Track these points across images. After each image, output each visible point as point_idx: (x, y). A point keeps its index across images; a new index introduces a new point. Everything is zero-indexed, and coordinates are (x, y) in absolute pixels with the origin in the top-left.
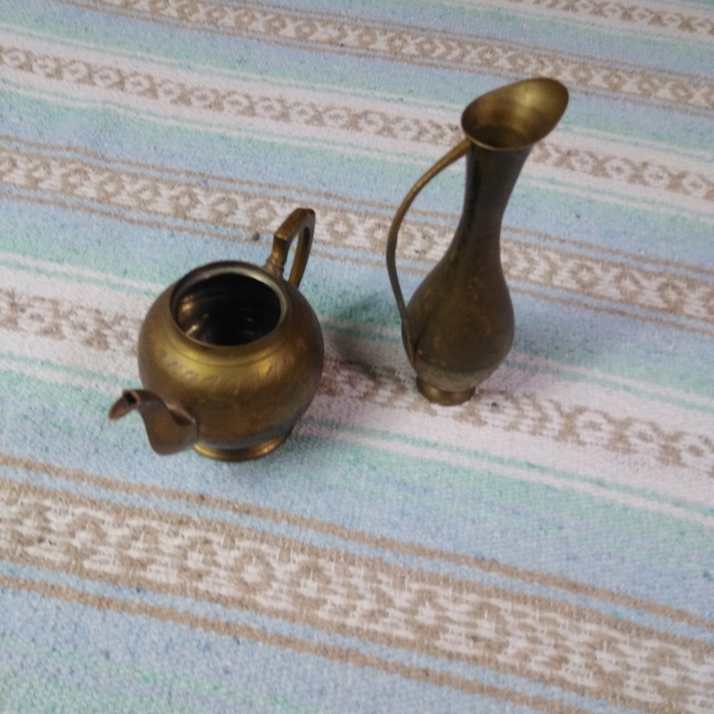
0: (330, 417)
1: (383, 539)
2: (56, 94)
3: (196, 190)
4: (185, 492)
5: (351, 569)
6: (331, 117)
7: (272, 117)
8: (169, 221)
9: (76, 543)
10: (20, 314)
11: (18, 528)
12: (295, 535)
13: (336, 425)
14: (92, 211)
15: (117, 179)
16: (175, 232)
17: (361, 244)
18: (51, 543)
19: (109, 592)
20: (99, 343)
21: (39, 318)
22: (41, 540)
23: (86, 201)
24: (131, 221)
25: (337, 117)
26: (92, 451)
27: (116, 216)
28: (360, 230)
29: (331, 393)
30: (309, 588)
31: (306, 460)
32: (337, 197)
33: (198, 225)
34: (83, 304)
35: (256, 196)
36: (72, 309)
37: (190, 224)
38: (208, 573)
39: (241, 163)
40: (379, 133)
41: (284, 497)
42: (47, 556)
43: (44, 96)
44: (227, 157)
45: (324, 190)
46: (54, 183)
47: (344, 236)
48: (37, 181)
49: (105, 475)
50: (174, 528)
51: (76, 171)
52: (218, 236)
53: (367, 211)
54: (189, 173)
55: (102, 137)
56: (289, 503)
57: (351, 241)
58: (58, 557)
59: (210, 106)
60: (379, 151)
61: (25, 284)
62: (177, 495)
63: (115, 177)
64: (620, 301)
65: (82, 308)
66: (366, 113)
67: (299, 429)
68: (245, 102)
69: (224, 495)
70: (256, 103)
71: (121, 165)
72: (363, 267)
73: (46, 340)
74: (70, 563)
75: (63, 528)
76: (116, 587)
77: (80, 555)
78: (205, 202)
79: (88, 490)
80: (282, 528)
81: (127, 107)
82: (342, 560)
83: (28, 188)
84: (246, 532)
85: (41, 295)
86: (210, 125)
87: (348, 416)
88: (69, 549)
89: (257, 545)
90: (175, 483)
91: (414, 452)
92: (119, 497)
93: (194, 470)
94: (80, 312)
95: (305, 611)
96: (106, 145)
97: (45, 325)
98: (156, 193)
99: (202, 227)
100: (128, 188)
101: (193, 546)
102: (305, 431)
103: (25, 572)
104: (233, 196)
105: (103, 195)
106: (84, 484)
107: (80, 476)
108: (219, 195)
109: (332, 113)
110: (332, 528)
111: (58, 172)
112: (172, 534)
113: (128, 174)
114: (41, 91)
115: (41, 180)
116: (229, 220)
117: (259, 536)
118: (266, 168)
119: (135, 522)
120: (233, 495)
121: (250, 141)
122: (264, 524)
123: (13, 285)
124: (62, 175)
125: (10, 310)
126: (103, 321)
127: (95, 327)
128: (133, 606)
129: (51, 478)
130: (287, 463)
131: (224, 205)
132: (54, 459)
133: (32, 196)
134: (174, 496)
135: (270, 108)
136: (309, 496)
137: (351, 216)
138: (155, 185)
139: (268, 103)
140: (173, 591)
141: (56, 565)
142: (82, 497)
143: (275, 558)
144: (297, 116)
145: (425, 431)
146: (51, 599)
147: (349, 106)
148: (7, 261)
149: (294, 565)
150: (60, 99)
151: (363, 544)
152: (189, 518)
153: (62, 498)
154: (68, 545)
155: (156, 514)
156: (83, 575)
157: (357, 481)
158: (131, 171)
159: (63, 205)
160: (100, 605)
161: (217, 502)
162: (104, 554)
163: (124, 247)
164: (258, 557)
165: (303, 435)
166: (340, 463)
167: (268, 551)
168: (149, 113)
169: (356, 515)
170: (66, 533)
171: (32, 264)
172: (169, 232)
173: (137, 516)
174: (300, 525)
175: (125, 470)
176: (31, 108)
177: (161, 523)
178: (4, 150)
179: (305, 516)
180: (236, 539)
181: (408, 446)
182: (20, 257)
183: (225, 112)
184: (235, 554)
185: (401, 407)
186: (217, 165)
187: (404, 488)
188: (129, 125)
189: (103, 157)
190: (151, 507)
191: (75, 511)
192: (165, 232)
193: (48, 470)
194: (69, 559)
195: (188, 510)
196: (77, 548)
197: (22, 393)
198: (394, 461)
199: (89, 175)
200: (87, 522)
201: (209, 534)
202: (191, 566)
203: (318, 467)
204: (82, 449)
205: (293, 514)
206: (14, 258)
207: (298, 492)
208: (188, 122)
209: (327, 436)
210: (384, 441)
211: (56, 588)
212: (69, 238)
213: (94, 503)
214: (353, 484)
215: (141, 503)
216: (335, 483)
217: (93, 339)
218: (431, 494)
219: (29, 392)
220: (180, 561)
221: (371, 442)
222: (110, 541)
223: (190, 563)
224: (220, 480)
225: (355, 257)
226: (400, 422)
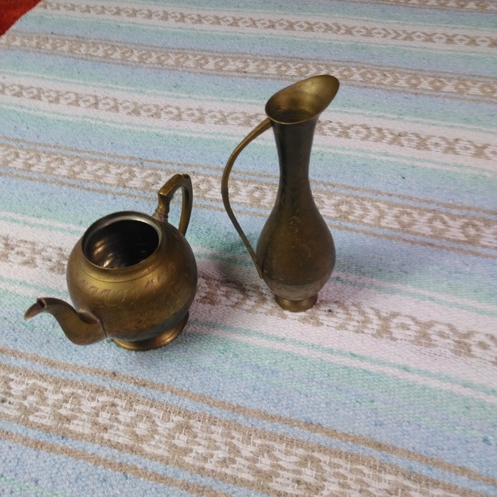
0: (210, 319)
1: (238, 407)
2: (54, 113)
3: (134, 169)
4: (103, 371)
5: (213, 427)
6: (232, 119)
7: (193, 121)
8: (113, 189)
9: (26, 403)
10: (10, 251)
12: (175, 402)
13: (213, 325)
14: (63, 184)
16: (117, 196)
17: (243, 201)
18: (10, 403)
19: (43, 438)
20: (59, 269)
21: (22, 254)
22: (3, 401)
23: (60, 178)
24: (88, 189)
25: (237, 118)
26: (45, 341)
27: (78, 187)
28: (244, 192)
29: (213, 303)
30: (181, 440)
31: (189, 349)
33: (133, 191)
34: (51, 244)
35: (174, 172)
36: (44, 248)
37: (127, 190)
38: (112, 427)
39: (168, 151)
41: (170, 375)
42: (6, 411)
43: (46, 114)
44: (159, 147)
46: (40, 167)
48: (30, 166)
49: (52, 358)
50: (93, 395)
51: (57, 159)
52: (145, 198)
53: (250, 178)
54: (132, 158)
55: (78, 138)
56: (173, 380)
57: (236, 199)
58: (13, 412)
59: (152, 116)
60: (263, 139)
61: (15, 232)
62: (97, 372)
63: (82, 162)
64: (431, 236)
65: (50, 247)
66: (256, 115)
67: (188, 328)
68: (176, 112)
69: (129, 373)
70: (183, 112)
71: (87, 154)
72: (243, 216)
73: (25, 268)
74: (20, 417)
75: (19, 393)
76: (48, 434)
77: (27, 411)
78: (139, 177)
79: (39, 368)
80: (167, 397)
82: (207, 421)
83: (24, 170)
84: (141, 399)
85: (25, 239)
86: (151, 127)
87: (223, 319)
88: (21, 407)
89: (148, 408)
90: (97, 364)
91: (268, 344)
92: (59, 373)
93: (112, 356)
94: (49, 250)
95: (176, 457)
96: (80, 142)
97: (25, 258)
98: (108, 171)
99: (135, 192)
100: (89, 168)
101: (103, 408)
102: (192, 329)
104: (159, 172)
105: (72, 173)
106: (37, 364)
107: (35, 359)
108: (149, 172)
109: (233, 116)
110: (202, 398)
111: (44, 160)
112: (91, 399)
113: (91, 160)
114: (44, 111)
115: (33, 165)
116: (154, 187)
117: (150, 402)
118: (184, 154)
119: (67, 390)
120: (135, 373)
121: (176, 137)
122: (155, 394)
123: (8, 232)
124: (47, 162)
125: (4, 248)
126: (63, 255)
127: (57, 259)
128: (58, 448)
129: (16, 359)
130: (175, 352)
131: (152, 178)
132: (20, 347)
133: (26, 175)
134: (95, 373)
135: (193, 115)
136: (189, 375)
137: (238, 182)
138: (107, 166)
139: (191, 112)
140: (86, 439)
141: (12, 418)
142: (35, 372)
143: (159, 418)
144: (209, 119)
145: (277, 330)
146: (6, 441)
147: (245, 111)
148: (5, 217)
149: (173, 424)
150: (55, 115)
151: (223, 410)
152: (104, 388)
153: (22, 373)
154: (21, 405)
155: (82, 385)
156: (28, 426)
157: (224, 365)
158: (93, 158)
159: (45, 181)
160: (36, 447)
161: (124, 377)
162: (43, 412)
163: (81, 206)
164: (147, 417)
165: (190, 332)
166: (213, 352)
167: (155, 413)
168: (112, 122)
169: (220, 389)
170: (21, 396)
171: (21, 218)
172: (113, 196)
173: (69, 386)
174: (180, 395)
175: (65, 355)
176: (35, 122)
177: (85, 391)
178: (12, 147)
179: (184, 389)
180: (134, 404)
181: (263, 340)
182: (14, 214)
183: (161, 119)
184: (132, 414)
185: (261, 312)
186: (152, 153)
187: (258, 370)
188: (97, 130)
189: (76, 150)
190: (79, 380)
191: (29, 382)
192: (110, 196)
193: (15, 354)
194: (20, 414)
195: (104, 383)
196: (26, 407)
197: (5, 303)
198: (252, 351)
199: (65, 161)
200: (35, 389)
201: (116, 399)
202: (100, 421)
203: (197, 355)
204: (39, 341)
205: (175, 387)
206: (10, 215)
207: (181, 372)
208: (137, 126)
209: (206, 333)
210: (246, 337)
211: (9, 433)
212: (46, 201)
213: (42, 377)
214: (220, 367)
215: (73, 377)
216: (207, 366)
217: (55, 267)
218: (277, 375)
219: (9, 302)
220: (93, 418)
221: (237, 338)
222: (48, 403)
223: (100, 420)
224: (129, 363)
225: (238, 210)
226: (259, 323)
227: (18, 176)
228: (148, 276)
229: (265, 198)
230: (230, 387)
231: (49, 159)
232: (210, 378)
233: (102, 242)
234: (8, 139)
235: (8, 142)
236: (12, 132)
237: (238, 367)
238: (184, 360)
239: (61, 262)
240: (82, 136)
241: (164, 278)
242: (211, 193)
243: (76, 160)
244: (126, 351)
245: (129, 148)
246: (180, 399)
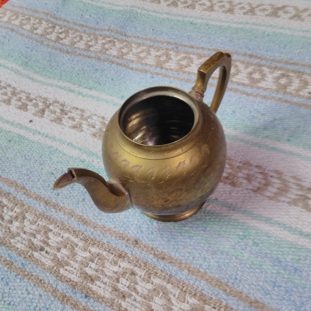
0: (230, 201)
1: (257, 302)
2: (110, 4)
3: (171, 52)
4: (127, 236)
6: (260, 10)
7: (223, 12)
8: (152, 69)
9: (59, 255)
10: (64, 116)
11: (33, 239)
12: (191, 282)
13: (233, 208)
14: (113, 62)
15: (129, 46)
16: (154, 76)
17: (269, 87)
18: (47, 252)
19: (69, 293)
20: (100, 136)
21: (73, 119)
22: (42, 249)
23: (111, 57)
24: (132, 69)
25: (264, 10)
26: (81, 199)
27: (125, 66)
28: (270, 78)
29: (233, 184)
31: (208, 229)
32: (256, 57)
33: (168, 72)
34: (96, 113)
35: (205, 56)
36: (90, 116)
38: (130, 296)
39: (200, 37)
40: (291, 18)
41: (189, 253)
42: (43, 260)
43: (104, 5)
44: (192, 34)
45: (249, 52)
46: (97, 48)
47: (258, 81)
48: (90, 46)
49: (85, 216)
50: (115, 259)
51: (110, 42)
52: (178, 79)
53: (276, 66)
54: (169, 43)
55: (127, 24)
56: (191, 258)
57: (262, 84)
58: (48, 262)
59: (188, 7)
60: (290, 29)
62: (122, 237)
63: (129, 45)
65: (96, 115)
66: (284, 7)
67: (208, 206)
68: (208, 4)
69: (150, 243)
70: (215, 4)
71: (133, 39)
72: (269, 101)
73: (74, 131)
74: (53, 268)
75: (55, 245)
76: (74, 290)
77: (60, 263)
78: (174, 59)
79: (74, 223)
81: (143, 9)
83: (85, 50)
84: (159, 273)
85: (77, 107)
86: (186, 16)
87: (243, 202)
88: (55, 259)
89: (165, 284)
91: (291, 238)
92: (89, 231)
93: (136, 222)
94: (94, 117)
96: (128, 28)
97: (75, 123)
98: (149, 53)
99: (170, 73)
100: (134, 51)
102: (211, 208)
103: (29, 268)
104: (191, 56)
105: (121, 54)
106: (73, 219)
107: (72, 214)
108: (183, 55)
109: (261, 8)
110: (219, 284)
111: (100, 42)
112: (113, 263)
113: (136, 43)
115: (92, 46)
116: (186, 70)
117: (167, 277)
118: (214, 40)
119: (94, 250)
120: (156, 245)
121: (207, 25)
122: (173, 269)
123: (65, 100)
124: (102, 43)
125: (60, 113)
126: (105, 123)
127: (100, 127)
128: (81, 307)
129: (56, 212)
130: (195, 229)
131: (185, 61)
132: (61, 201)
133: (86, 54)
134: (120, 237)
135: (223, 6)
136: (206, 256)
137: (264, 69)
138: (148, 49)
139: (222, 4)
140: (106, 303)
141: (46, 267)
142: (70, 227)
143: (174, 296)
144: (239, 10)
145: (301, 223)
146: (38, 288)
147: (273, 3)
148: (65, 87)
149: (187, 305)
150: (110, 6)
151: (240, 301)
152: (126, 254)
153: (59, 225)
154: (55, 256)
155: (107, 247)
156: (58, 278)
157: (243, 252)
158: (138, 42)
159: (99, 59)
160: (63, 301)
161: (145, 247)
162: (72, 267)
163: (125, 83)
164: (164, 293)
165: (209, 211)
166: (232, 236)
167: (172, 290)
168: (154, 11)
169: (238, 277)
170: (56, 248)
171: (77, 89)
172: (151, 75)
173: (96, 246)
174: (197, 276)
175: (96, 214)
176: (96, 10)
177: (109, 254)
178: (79, 31)
179: (201, 270)
180: (152, 276)
181: (286, 232)
182: (72, 85)
183: (195, 10)
184: (150, 286)
185: (283, 201)
186: (186, 38)
187: (278, 264)
188: (142, 18)
189: (125, 34)
190: (105, 242)
191: (64, 235)
192: (149, 75)
193: (57, 207)
194: (53, 265)
195: (127, 249)
196: (59, 259)
197: (54, 160)
198: (273, 242)
199: (116, 43)
200: (68, 244)
201: (136, 268)
202: (120, 288)
203: (216, 236)
204: (76, 197)
205: (193, 266)
206: (69, 86)
207: (199, 251)
208: (174, 15)
209: (225, 214)
210: (267, 225)
211: (42, 282)
212: (98, 76)
213: (75, 233)
214: (239, 253)
215: (100, 238)
216: (226, 250)
217: (97, 133)
218: (300, 274)
219: (57, 160)
220: (114, 283)
221: (257, 225)
222: (77, 259)
223: (120, 286)
224: (150, 232)
225: (264, 95)
226: (282, 213)
227: (80, 54)
228: (181, 157)
229: (291, 86)
230: (248, 277)
231: (104, 41)
232: (228, 263)
233: (138, 115)
234: (76, 24)
235: (76, 27)
236: (79, 18)
237: (257, 257)
238: (202, 239)
239: (102, 129)
240: (130, 22)
241: (197, 160)
242: (238, 77)
243: (125, 43)
244: (149, 218)
245: (167, 34)
246: (196, 280)
